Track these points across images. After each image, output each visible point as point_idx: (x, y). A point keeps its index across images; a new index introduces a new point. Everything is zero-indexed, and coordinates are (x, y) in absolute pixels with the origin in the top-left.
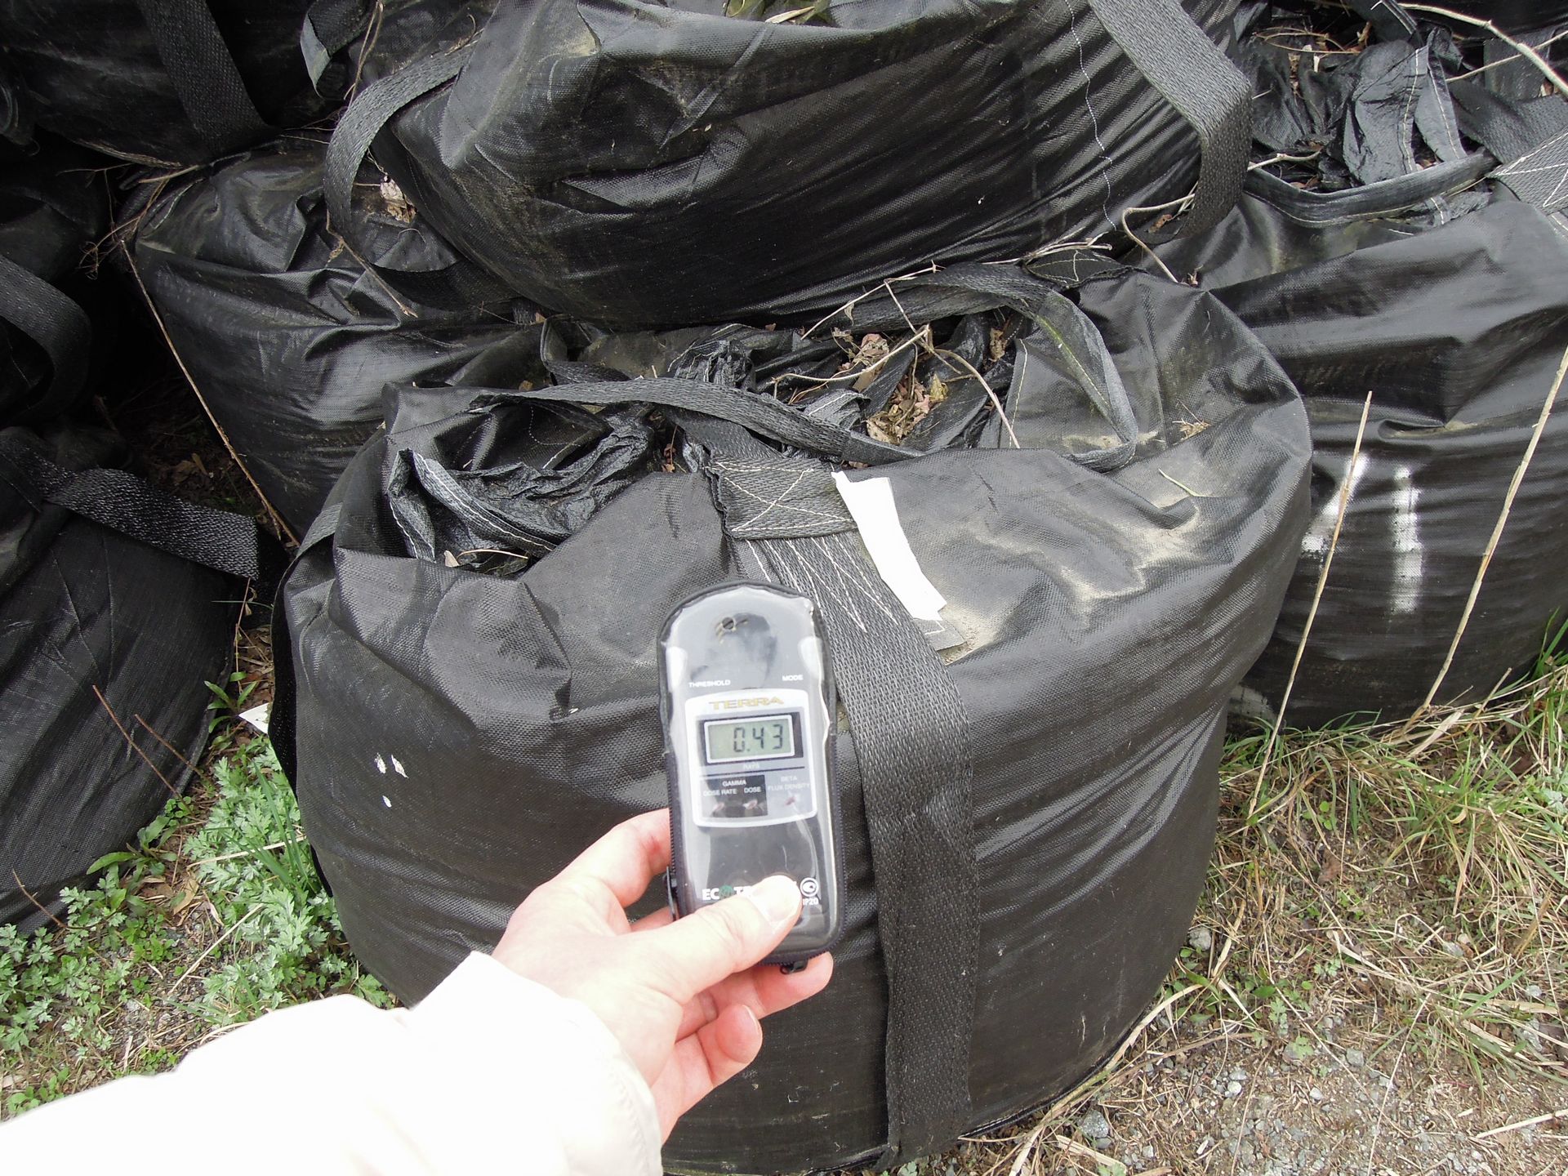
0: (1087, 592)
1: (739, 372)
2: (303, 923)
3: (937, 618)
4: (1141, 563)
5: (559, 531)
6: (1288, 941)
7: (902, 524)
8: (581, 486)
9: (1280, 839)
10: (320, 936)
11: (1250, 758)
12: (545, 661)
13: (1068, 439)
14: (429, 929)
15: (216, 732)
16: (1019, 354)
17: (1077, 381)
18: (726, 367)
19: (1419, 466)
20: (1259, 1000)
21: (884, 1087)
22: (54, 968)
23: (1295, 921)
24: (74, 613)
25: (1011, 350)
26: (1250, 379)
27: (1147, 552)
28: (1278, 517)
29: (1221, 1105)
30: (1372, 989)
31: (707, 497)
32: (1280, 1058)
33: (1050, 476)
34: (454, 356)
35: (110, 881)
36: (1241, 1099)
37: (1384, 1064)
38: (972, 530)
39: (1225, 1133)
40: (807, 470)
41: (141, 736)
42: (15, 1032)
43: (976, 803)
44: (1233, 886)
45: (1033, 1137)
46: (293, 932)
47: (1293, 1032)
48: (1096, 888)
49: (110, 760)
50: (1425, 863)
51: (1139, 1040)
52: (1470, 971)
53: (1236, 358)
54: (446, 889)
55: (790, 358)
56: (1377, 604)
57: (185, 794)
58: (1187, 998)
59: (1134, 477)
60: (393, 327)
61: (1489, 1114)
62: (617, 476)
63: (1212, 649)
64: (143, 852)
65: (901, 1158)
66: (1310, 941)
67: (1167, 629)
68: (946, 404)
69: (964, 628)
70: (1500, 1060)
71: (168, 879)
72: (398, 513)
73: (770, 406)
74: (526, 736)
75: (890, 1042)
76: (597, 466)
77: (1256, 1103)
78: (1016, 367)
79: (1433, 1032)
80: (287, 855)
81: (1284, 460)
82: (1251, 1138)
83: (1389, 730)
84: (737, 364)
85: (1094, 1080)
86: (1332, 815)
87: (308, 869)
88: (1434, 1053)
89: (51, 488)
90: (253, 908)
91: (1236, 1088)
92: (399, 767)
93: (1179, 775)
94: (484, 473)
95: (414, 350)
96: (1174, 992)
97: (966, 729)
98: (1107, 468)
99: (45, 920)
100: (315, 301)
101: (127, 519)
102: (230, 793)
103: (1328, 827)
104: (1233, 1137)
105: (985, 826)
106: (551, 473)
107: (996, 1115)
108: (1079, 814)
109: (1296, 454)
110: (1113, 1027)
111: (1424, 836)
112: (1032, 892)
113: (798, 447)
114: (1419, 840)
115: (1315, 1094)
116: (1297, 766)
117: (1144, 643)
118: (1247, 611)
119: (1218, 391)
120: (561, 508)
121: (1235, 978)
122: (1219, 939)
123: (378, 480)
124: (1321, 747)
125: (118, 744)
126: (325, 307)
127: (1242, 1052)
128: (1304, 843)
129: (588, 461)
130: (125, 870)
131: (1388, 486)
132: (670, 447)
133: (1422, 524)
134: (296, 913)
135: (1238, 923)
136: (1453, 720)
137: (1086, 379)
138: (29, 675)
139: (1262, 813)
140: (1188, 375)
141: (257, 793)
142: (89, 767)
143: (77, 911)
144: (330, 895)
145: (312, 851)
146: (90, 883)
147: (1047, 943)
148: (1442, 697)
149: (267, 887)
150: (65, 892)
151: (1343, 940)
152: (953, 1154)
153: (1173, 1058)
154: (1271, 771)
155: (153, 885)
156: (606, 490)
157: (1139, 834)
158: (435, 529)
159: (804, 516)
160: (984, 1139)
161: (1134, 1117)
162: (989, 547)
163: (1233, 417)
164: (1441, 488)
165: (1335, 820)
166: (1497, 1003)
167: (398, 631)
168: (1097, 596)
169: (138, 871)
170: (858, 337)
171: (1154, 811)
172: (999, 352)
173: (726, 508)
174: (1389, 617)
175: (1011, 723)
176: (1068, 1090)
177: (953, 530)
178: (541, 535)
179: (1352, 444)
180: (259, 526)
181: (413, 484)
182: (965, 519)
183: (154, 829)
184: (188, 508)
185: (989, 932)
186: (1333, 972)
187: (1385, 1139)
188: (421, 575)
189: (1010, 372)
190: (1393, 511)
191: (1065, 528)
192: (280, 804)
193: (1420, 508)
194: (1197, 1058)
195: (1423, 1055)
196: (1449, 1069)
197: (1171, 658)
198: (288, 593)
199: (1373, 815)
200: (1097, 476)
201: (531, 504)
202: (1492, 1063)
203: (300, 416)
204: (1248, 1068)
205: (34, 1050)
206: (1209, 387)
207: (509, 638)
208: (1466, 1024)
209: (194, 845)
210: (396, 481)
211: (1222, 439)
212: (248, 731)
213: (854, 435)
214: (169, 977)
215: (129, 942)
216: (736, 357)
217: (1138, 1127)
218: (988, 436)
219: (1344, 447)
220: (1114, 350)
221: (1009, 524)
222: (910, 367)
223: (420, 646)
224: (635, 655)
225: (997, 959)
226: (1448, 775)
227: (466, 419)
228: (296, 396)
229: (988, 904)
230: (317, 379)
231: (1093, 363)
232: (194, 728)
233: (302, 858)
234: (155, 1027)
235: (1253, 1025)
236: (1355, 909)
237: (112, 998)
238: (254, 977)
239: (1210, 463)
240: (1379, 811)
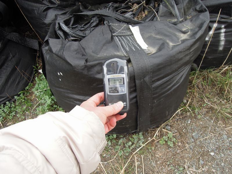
0: (171, 44)
1: (113, 9)
2: (50, 100)
3: (146, 49)
4: (180, 39)
5: (84, 35)
6: (198, 101)
7: (141, 34)
8: (88, 29)
9: (198, 86)
10: (53, 102)
11: (193, 74)
12: (83, 55)
13: (168, 20)
14: (68, 99)
15: (35, 73)
16: (160, 5)
17: (170, 10)
18: (111, 8)
19: (226, 25)
20: (193, 110)
21: (137, 122)
22: (15, 107)
23: (199, 98)
24: (11, 55)
25: (159, 5)
26: (200, 8)
27: (181, 38)
28: (204, 31)
29: (187, 124)
30: (211, 108)
31: (109, 29)
32: (196, 118)
33: (165, 25)
34: (66, 11)
35: (22, 95)
36: (190, 124)
37: (212, 119)
38: (152, 35)
39: (187, 128)
40: (125, 25)
41: (24, 74)
42: (10, 116)
43: (152, 78)
44: (190, 93)
45: (159, 129)
46: (49, 101)
47: (198, 114)
48: (170, 92)
49: (20, 78)
50: (220, 90)
51: (175, 116)
52: (226, 105)
53: (197, 5)
54: (70, 93)
55: (122, 8)
56: (216, 49)
57: (31, 82)
58: (182, 110)
59: (179, 26)
60: (56, 6)
61: (227, 126)
62: (94, 27)
63: (191, 54)
64: (26, 91)
65: (139, 132)
66: (201, 101)
67: (184, 50)
68: (147, 15)
69: (151, 50)
70: (230, 118)
71: (30, 95)
72: (58, 33)
73: (119, 14)
74: (81, 67)
75: (138, 115)
76: (90, 25)
77: (192, 124)
78: (160, 8)
79: (219, 114)
80: (47, 91)
81: (205, 22)
82: (191, 129)
83: (216, 70)
84: (113, 8)
85: (168, 121)
86: (206, 83)
87: (50, 93)
88: (220, 117)
89: (6, 36)
90: (43, 98)
91: (189, 122)
92: (61, 74)
93: (184, 74)
94: (72, 27)
95: (60, 10)
96: (180, 109)
97: (151, 66)
98: (175, 24)
99: (13, 101)
100: (43, 2)
101: (18, 41)
102: (38, 82)
103: (205, 84)
104: (188, 129)
105: (154, 82)
106: (83, 27)
107: (153, 126)
108: (168, 80)
109: (207, 21)
110: (171, 114)
111: (220, 85)
112: (161, 92)
113: (124, 22)
114: (220, 86)
115: (201, 123)
116: (201, 76)
117: (180, 52)
118: (197, 47)
119: (194, 11)
120: (85, 32)
121: (190, 107)
122: (187, 101)
123: (55, 28)
124: (205, 72)
125: (21, 75)
126: (45, 3)
127: (191, 117)
128: (201, 87)
129: (89, 24)
130: (24, 94)
131: (220, 29)
132: (102, 22)
133: (225, 35)
134: (49, 99)
135: (190, 99)
136: (226, 68)
137: (172, 9)
138: (6, 65)
139: (195, 83)
140: (189, 8)
141: (42, 82)
142: (17, 79)
143: (17, 100)
144: (54, 96)
145: (51, 90)
146: (19, 95)
147: (162, 101)
148: (225, 64)
149: (45, 95)
150: (15, 97)
151: (207, 101)
152: (147, 131)
153: (180, 118)
154: (197, 76)
155: (28, 96)
156: (92, 29)
157: (177, 84)
158: (65, 36)
159: (125, 32)
160: (152, 129)
161: (174, 126)
162: (155, 37)
163: (196, 15)
164: (229, 29)
165: (206, 84)
166: (230, 110)
167: (59, 51)
168: (173, 45)
169: (26, 94)
170: (133, 4)
171: (180, 80)
172: (157, 5)
173: (112, 31)
174: (218, 51)
175: (159, 65)
176: (164, 122)
177: (149, 35)
178: (81, 36)
179: (216, 21)
180: (39, 42)
181: (60, 28)
182: (151, 33)
183: (27, 88)
184: (27, 39)
185: (154, 98)
186: (205, 106)
187: (211, 129)
188: (62, 42)
189: (158, 9)
190: (221, 33)
191: (168, 34)
192: (45, 83)
193: (225, 32)
194: (183, 118)
195: (218, 117)
196: (221, 119)
197: (184, 55)
198: (42, 48)
199: (212, 83)
200: (173, 25)
201: (80, 32)
202: (228, 118)
203: (43, 22)
204: (191, 119)
205: (14, 119)
206: (192, 10)
207: (77, 51)
208: (225, 113)
209: (33, 90)
210: (57, 28)
211: (194, 19)
212: (40, 73)
213: (133, 19)
214: (32, 109)
215: (25, 104)
216: (113, 6)
217: (174, 128)
218: (155, 19)
219: (214, 22)
220: (177, 5)
221: (159, 33)
222: (142, 9)
223: (63, 53)
224: (98, 55)
225: (155, 103)
226: (225, 76)
227: (68, 18)
228: (42, 19)
229: (154, 94)
230: (45, 16)
231: (173, 6)
232: (32, 73)
233: (49, 91)
234: (30, 116)
235: (192, 113)
236: (209, 97)
237: (24, 112)
238: (44, 108)
239: (192, 23)
240: (213, 82)
